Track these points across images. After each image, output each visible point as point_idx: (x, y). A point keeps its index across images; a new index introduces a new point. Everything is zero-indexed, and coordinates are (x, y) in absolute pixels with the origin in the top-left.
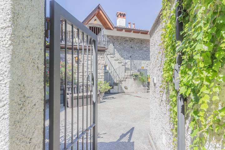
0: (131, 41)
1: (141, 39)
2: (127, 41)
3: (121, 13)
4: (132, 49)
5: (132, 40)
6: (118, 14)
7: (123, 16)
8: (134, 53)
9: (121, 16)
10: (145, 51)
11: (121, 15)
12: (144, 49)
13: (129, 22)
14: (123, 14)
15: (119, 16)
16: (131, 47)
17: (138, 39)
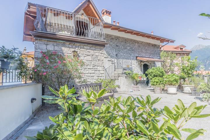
0: (116, 40)
1: (125, 38)
2: (113, 39)
3: (107, 11)
4: (118, 47)
5: (117, 38)
6: (104, 11)
7: (109, 14)
8: (119, 51)
9: (107, 14)
10: (129, 50)
11: (107, 12)
12: (128, 48)
13: (114, 21)
14: (109, 11)
15: (105, 13)
16: (117, 46)
17: (123, 38)
